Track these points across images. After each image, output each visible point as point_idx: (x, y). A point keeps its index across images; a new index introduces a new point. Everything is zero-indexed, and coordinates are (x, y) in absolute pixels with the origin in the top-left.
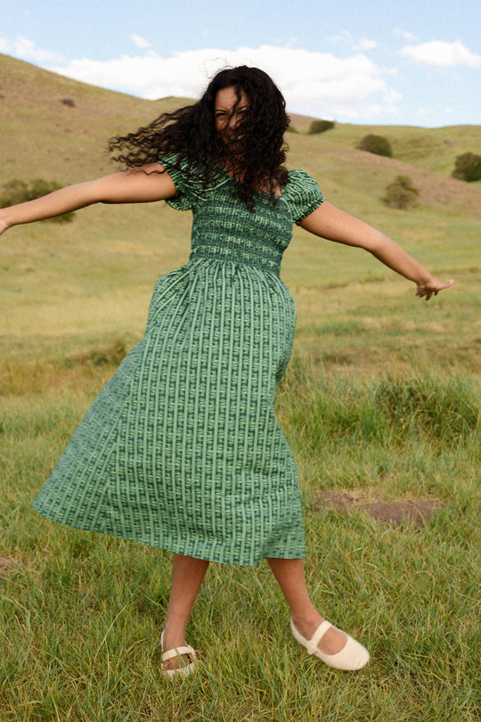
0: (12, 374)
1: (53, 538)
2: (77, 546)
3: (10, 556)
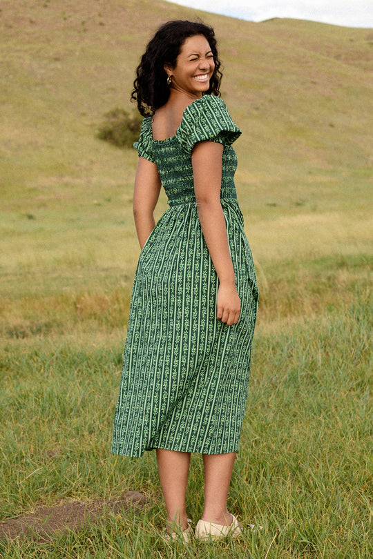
3: (142, 490)
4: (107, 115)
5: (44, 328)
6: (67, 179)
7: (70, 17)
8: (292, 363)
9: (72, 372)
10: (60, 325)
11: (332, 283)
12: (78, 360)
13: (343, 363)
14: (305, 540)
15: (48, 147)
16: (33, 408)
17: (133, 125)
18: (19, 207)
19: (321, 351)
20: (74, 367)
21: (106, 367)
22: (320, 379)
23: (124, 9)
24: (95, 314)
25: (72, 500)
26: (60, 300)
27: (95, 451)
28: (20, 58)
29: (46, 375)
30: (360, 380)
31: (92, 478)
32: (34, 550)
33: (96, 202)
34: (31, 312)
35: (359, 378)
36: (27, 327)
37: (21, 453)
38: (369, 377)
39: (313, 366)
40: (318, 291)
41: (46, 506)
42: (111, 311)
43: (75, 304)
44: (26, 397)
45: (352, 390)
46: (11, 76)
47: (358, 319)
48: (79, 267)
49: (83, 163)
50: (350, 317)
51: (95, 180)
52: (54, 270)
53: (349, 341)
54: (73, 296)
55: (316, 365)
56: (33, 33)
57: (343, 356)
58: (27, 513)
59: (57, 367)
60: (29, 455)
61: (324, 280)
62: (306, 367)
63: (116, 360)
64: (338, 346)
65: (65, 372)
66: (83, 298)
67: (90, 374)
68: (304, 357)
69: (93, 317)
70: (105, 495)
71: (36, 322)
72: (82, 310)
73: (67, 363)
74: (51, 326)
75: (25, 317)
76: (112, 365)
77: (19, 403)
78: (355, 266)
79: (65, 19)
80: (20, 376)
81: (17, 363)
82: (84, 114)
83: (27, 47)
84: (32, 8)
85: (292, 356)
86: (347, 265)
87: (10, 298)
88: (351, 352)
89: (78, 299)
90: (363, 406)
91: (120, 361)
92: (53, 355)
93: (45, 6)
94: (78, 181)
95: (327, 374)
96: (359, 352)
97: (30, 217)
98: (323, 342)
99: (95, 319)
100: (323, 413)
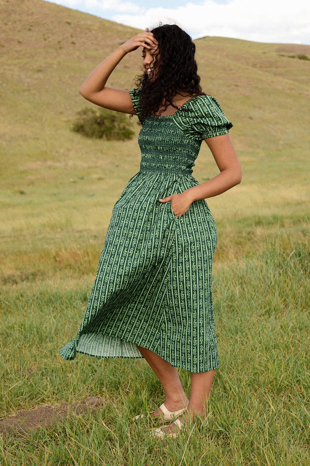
0: (91, 258)
1: (132, 380)
2: (153, 386)
3: (99, 396)
4: (79, 113)
5: (31, 277)
6: (49, 163)
7: (49, 38)
8: (217, 297)
9: (49, 309)
10: (43, 274)
11: (250, 237)
12: (53, 299)
13: (255, 295)
14: (221, 429)
15: (34, 138)
16: (17, 336)
17: (99, 120)
18: (13, 185)
19: (238, 287)
20: (50, 305)
21: (75, 304)
22: (238, 307)
23: (90, 31)
24: (70, 265)
25: (45, 405)
26: (43, 255)
27: (63, 367)
28: (10, 70)
29: (29, 311)
30: (268, 308)
31: (60, 388)
32: (14, 444)
33: (72, 180)
34: (21, 265)
35: (267, 306)
36: (18, 276)
37: (7, 371)
38: (274, 305)
39: (232, 298)
40: (240, 243)
41: (24, 410)
42: (82, 262)
43: (55, 258)
44: (12, 328)
45: (262, 316)
46: (4, 85)
47: (267, 263)
48: (59, 230)
49: (62, 151)
50: (261, 261)
51: (71, 163)
52: (40, 233)
53: (260, 279)
54: (53, 251)
55: (234, 298)
56: (21, 51)
57: (255, 290)
58: (10, 416)
59: (37, 305)
60: (13, 372)
61: (244, 234)
62: (227, 300)
63: (83, 298)
64: (252, 282)
65: (43, 309)
66: (60, 253)
67: (63, 309)
68: (226, 291)
69: (69, 267)
70: (69, 400)
71: (24, 272)
72: (60, 262)
73: (45, 302)
74: (36, 275)
75: (17, 269)
76: (79, 302)
77: (7, 333)
78: (269, 224)
79: (45, 39)
80: (9, 313)
81: (7, 303)
82: (61, 113)
83: (16, 62)
84: (19, 31)
85: (216, 291)
86: (263, 224)
87: (5, 255)
88: (261, 287)
89: (57, 254)
90: (269, 328)
91: (85, 299)
92: (34, 296)
93: (30, 30)
94: (58, 164)
95: (243, 304)
96: (268, 287)
97: (22, 193)
98: (240, 280)
99: (70, 268)
100: (239, 334)
